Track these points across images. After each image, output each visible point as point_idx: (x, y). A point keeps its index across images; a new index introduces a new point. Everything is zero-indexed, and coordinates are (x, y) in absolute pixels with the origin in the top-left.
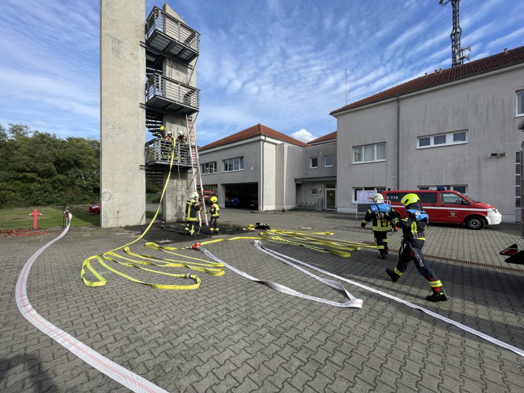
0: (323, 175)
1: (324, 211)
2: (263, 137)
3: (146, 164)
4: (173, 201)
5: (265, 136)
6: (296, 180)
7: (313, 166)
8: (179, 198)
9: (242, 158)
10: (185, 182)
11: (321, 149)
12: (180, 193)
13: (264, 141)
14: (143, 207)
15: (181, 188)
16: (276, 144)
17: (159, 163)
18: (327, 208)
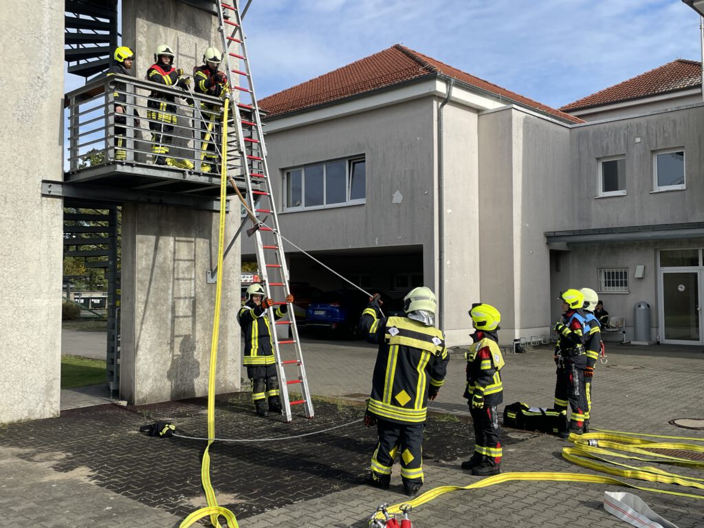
0: (649, 220)
1: (656, 348)
2: (440, 87)
3: (66, 176)
4: (159, 318)
5: (447, 81)
6: (550, 237)
7: (606, 189)
8: (183, 308)
9: (357, 160)
10: (201, 244)
11: (639, 126)
12: (185, 288)
13: (446, 100)
14: (53, 344)
15: (188, 269)
16: (478, 111)
17: (127, 170)
18: (667, 337)
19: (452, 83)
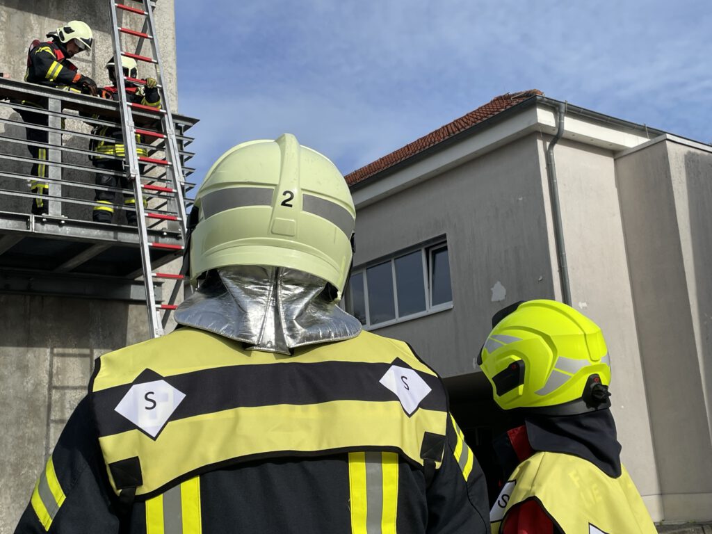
2: (545, 117)
5: (554, 108)
9: (436, 247)
13: (557, 137)
16: (614, 152)
19: (563, 110)
